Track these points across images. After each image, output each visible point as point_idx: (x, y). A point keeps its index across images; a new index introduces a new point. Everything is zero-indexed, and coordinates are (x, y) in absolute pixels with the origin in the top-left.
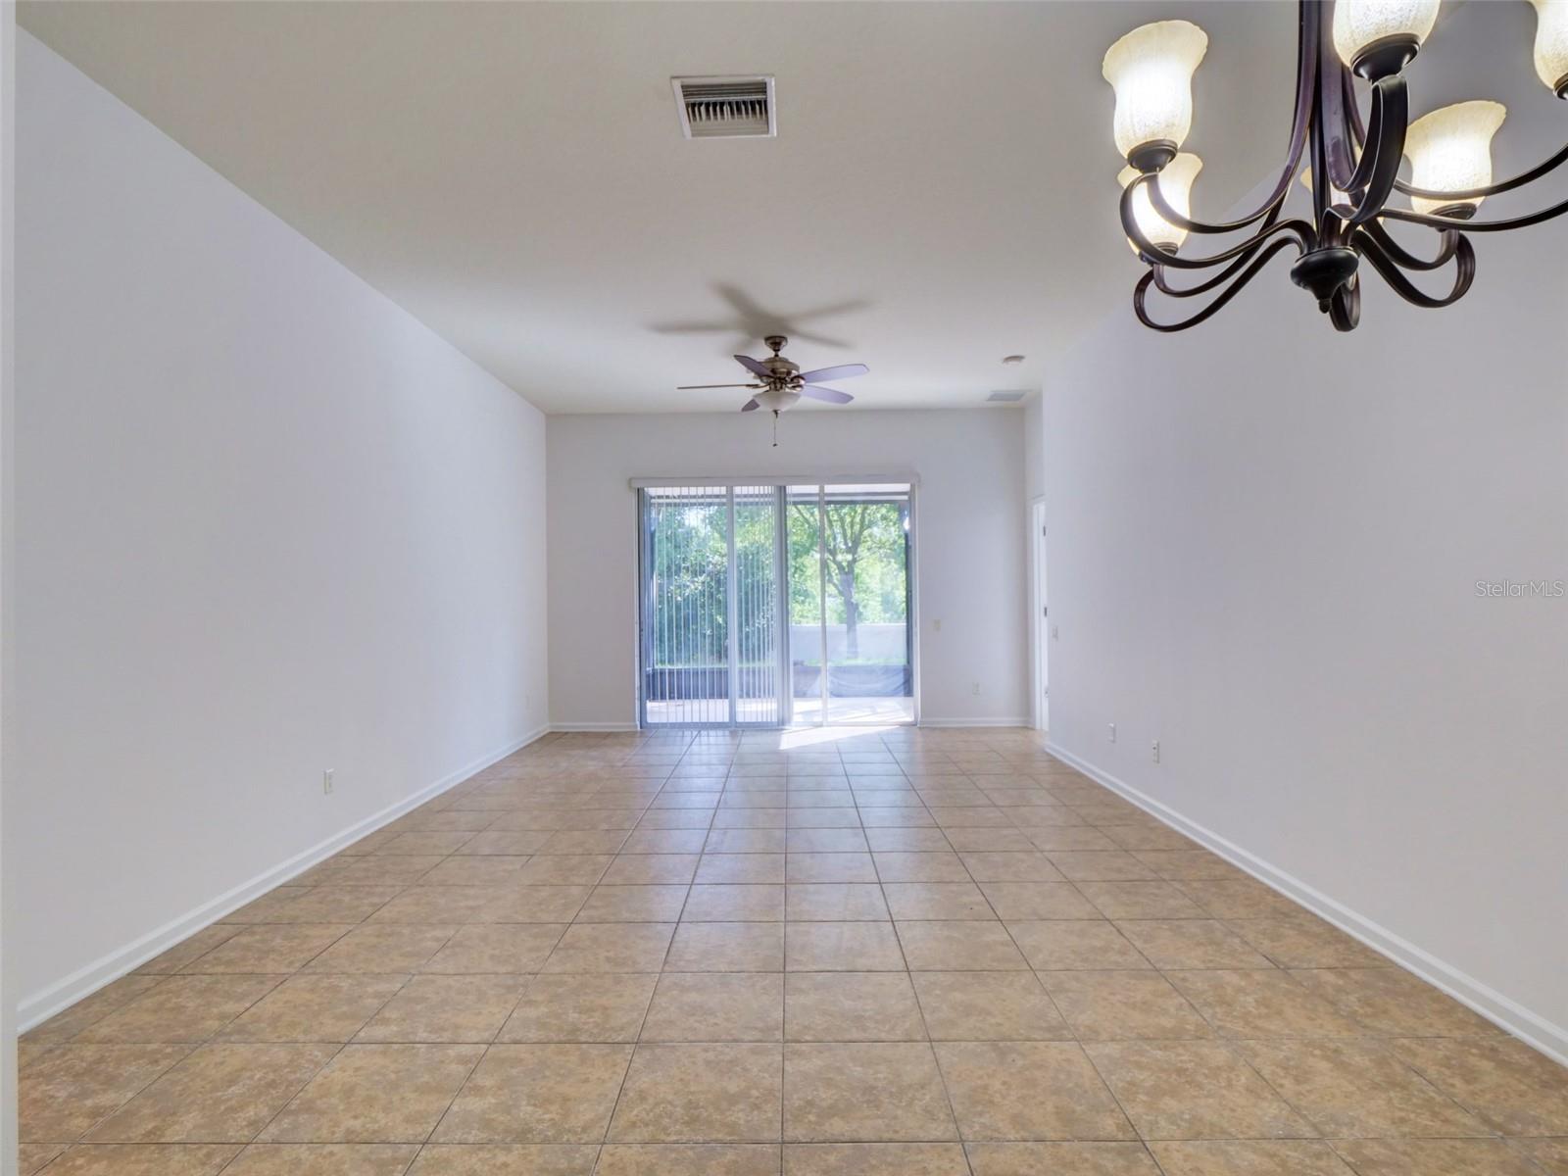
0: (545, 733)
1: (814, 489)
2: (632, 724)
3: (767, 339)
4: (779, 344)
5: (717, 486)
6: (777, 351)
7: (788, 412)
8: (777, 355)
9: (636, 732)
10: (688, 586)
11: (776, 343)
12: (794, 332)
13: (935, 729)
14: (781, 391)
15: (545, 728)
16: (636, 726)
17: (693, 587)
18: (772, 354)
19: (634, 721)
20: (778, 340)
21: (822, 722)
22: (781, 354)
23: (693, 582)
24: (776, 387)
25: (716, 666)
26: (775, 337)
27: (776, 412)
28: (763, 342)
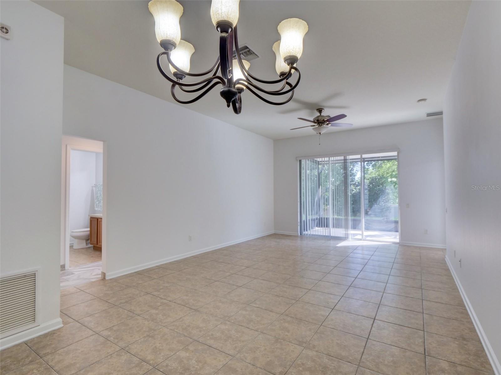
0: (273, 233)
1: (358, 156)
2: (297, 233)
3: (317, 110)
4: (321, 111)
5: (318, 158)
6: (320, 113)
7: (324, 134)
8: (320, 115)
9: (298, 236)
10: (353, 190)
11: (320, 111)
12: (324, 107)
13: (405, 246)
14: (322, 126)
15: (272, 232)
16: (298, 234)
17: (355, 190)
18: (319, 114)
19: (298, 232)
20: (320, 110)
21: (361, 239)
22: (322, 114)
23: (355, 189)
24: (320, 125)
25: (337, 217)
26: (319, 109)
27: (320, 133)
28: (316, 111)
